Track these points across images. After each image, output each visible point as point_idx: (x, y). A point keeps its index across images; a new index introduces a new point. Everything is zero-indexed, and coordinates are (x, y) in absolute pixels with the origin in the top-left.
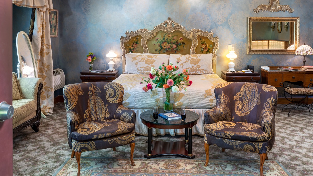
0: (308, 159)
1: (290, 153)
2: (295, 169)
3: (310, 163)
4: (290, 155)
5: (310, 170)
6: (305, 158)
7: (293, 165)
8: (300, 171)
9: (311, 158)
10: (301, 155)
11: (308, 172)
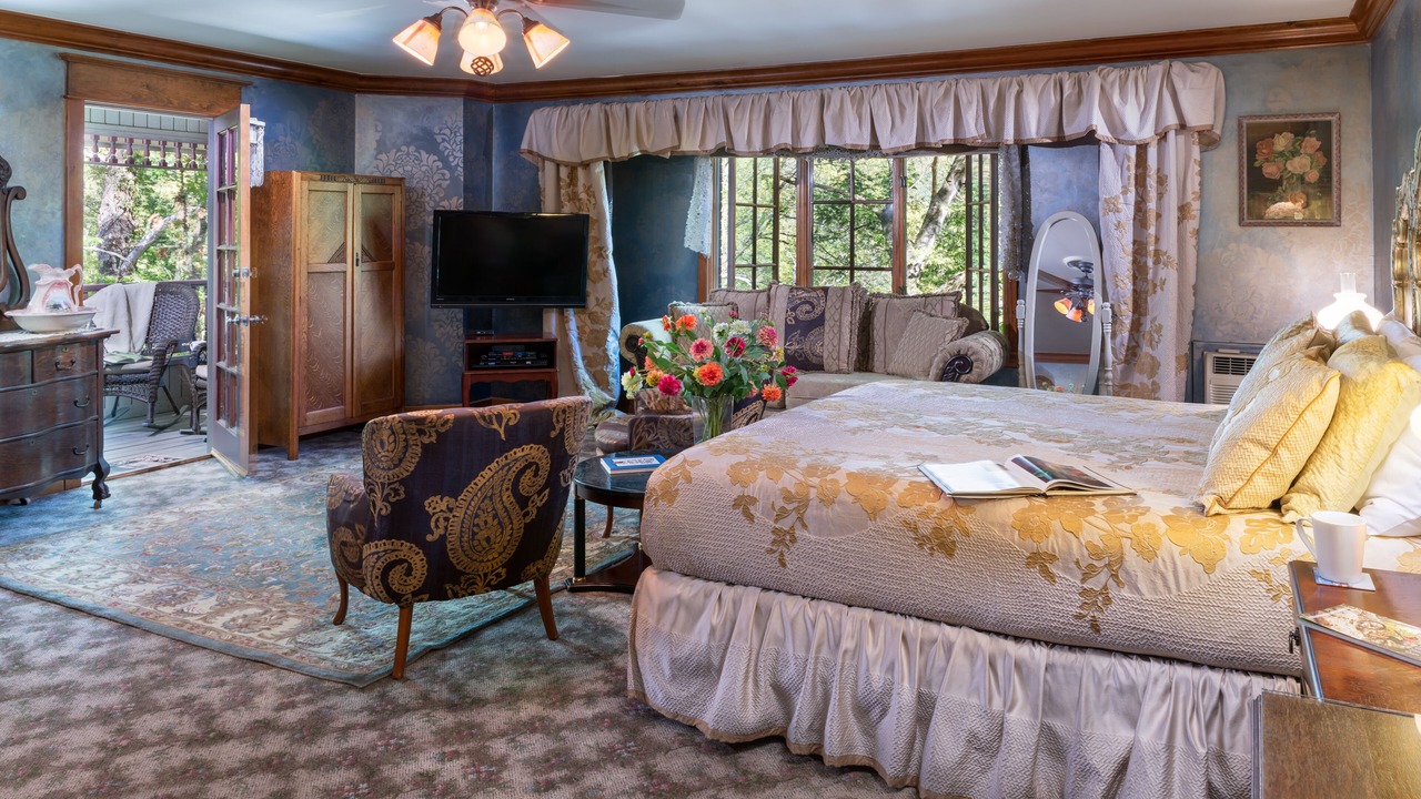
0: (262, 753)
1: (354, 744)
2: (279, 689)
3: (241, 737)
4: (345, 731)
5: (231, 712)
6: (276, 750)
7: (297, 699)
8: (261, 692)
9: (253, 760)
10: (301, 759)
11: (234, 700)
